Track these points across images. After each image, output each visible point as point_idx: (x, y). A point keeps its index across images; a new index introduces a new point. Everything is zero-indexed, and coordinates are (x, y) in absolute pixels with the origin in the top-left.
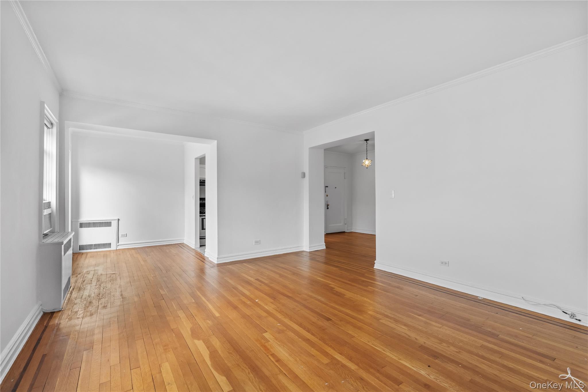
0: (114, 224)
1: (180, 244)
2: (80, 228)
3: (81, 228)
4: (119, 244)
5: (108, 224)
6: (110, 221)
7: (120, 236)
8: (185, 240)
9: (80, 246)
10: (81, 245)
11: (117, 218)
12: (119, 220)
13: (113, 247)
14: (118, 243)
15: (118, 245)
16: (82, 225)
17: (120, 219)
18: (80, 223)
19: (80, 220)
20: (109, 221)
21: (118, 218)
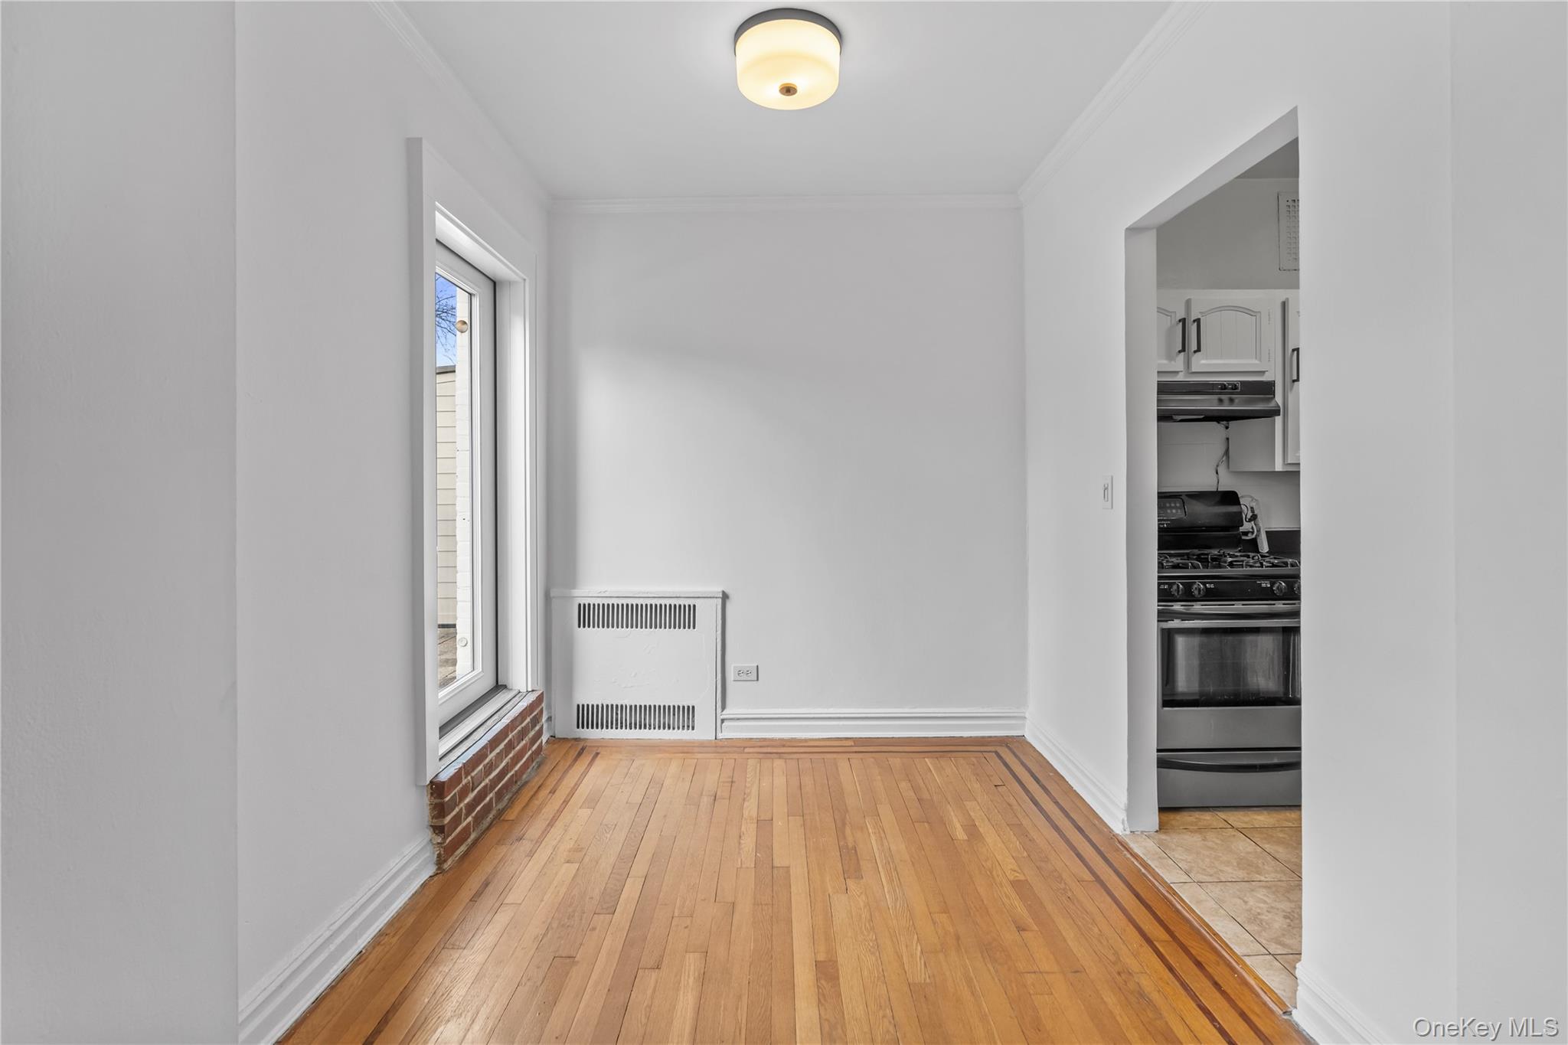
0: (707, 614)
1: (1004, 742)
2: (579, 627)
3: (584, 627)
4: (729, 712)
5: (682, 616)
6: (691, 602)
7: (731, 675)
8: (1028, 722)
9: (578, 706)
10: (583, 706)
11: (717, 589)
12: (725, 597)
13: (703, 731)
14: (723, 708)
15: (723, 721)
16: (587, 615)
17: (731, 596)
18: (580, 605)
19: (576, 592)
20: (687, 602)
21: (720, 589)
